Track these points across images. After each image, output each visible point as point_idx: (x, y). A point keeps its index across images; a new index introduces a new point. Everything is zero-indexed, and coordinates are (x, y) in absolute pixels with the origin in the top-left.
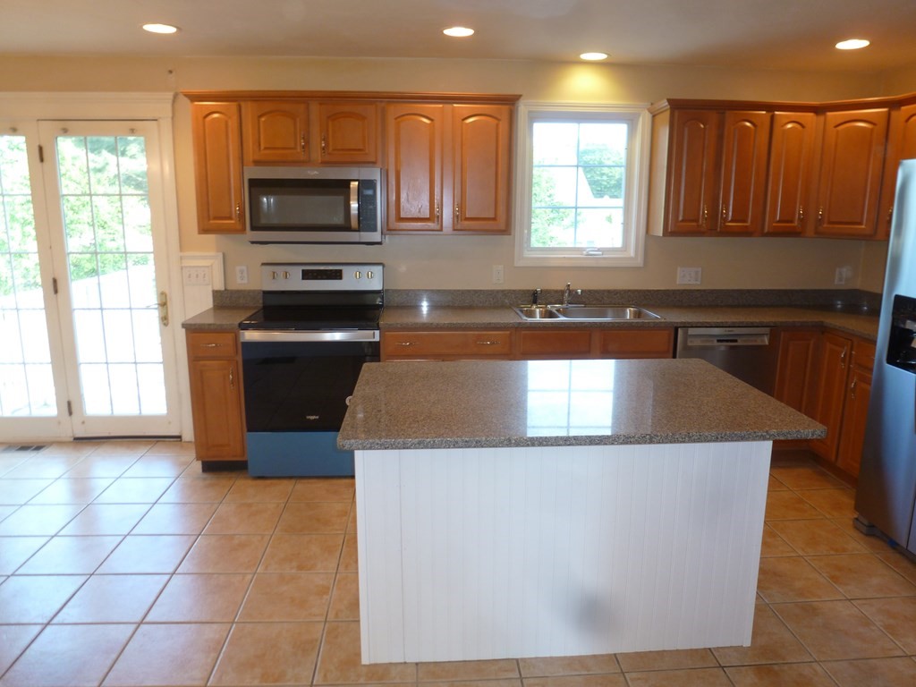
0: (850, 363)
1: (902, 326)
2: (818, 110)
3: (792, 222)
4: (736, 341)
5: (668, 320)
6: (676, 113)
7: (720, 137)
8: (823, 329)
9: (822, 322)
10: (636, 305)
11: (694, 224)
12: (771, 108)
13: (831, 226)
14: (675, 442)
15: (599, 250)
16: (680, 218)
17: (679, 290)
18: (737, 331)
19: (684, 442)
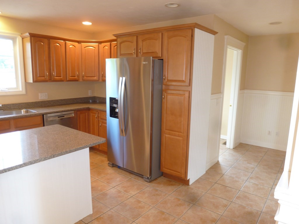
0: (98, 118)
1: (113, 106)
2: (79, 42)
3: (75, 77)
4: (64, 116)
5: (40, 112)
6: (32, 38)
7: (49, 48)
8: (89, 109)
9: (89, 107)
10: (25, 108)
11: (44, 78)
12: (65, 40)
13: (86, 78)
14: (62, 155)
15: (6, 89)
16: (38, 76)
17: (40, 101)
18: (64, 113)
19: (65, 154)
